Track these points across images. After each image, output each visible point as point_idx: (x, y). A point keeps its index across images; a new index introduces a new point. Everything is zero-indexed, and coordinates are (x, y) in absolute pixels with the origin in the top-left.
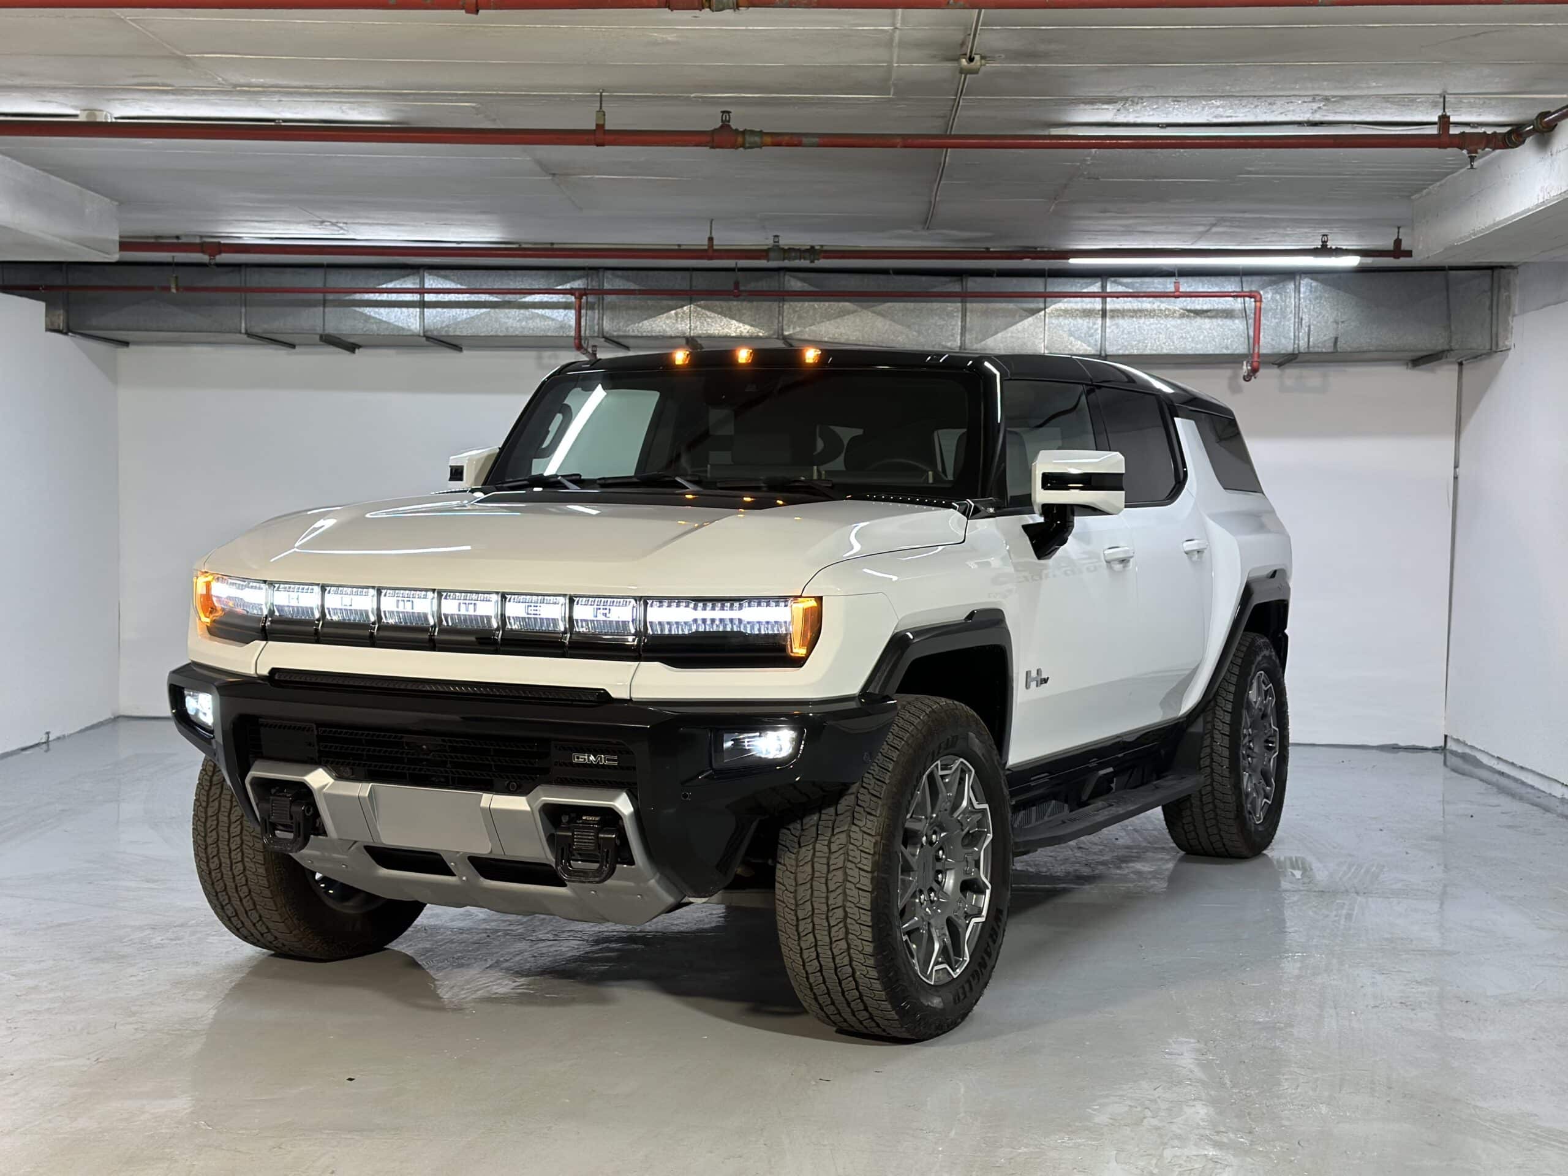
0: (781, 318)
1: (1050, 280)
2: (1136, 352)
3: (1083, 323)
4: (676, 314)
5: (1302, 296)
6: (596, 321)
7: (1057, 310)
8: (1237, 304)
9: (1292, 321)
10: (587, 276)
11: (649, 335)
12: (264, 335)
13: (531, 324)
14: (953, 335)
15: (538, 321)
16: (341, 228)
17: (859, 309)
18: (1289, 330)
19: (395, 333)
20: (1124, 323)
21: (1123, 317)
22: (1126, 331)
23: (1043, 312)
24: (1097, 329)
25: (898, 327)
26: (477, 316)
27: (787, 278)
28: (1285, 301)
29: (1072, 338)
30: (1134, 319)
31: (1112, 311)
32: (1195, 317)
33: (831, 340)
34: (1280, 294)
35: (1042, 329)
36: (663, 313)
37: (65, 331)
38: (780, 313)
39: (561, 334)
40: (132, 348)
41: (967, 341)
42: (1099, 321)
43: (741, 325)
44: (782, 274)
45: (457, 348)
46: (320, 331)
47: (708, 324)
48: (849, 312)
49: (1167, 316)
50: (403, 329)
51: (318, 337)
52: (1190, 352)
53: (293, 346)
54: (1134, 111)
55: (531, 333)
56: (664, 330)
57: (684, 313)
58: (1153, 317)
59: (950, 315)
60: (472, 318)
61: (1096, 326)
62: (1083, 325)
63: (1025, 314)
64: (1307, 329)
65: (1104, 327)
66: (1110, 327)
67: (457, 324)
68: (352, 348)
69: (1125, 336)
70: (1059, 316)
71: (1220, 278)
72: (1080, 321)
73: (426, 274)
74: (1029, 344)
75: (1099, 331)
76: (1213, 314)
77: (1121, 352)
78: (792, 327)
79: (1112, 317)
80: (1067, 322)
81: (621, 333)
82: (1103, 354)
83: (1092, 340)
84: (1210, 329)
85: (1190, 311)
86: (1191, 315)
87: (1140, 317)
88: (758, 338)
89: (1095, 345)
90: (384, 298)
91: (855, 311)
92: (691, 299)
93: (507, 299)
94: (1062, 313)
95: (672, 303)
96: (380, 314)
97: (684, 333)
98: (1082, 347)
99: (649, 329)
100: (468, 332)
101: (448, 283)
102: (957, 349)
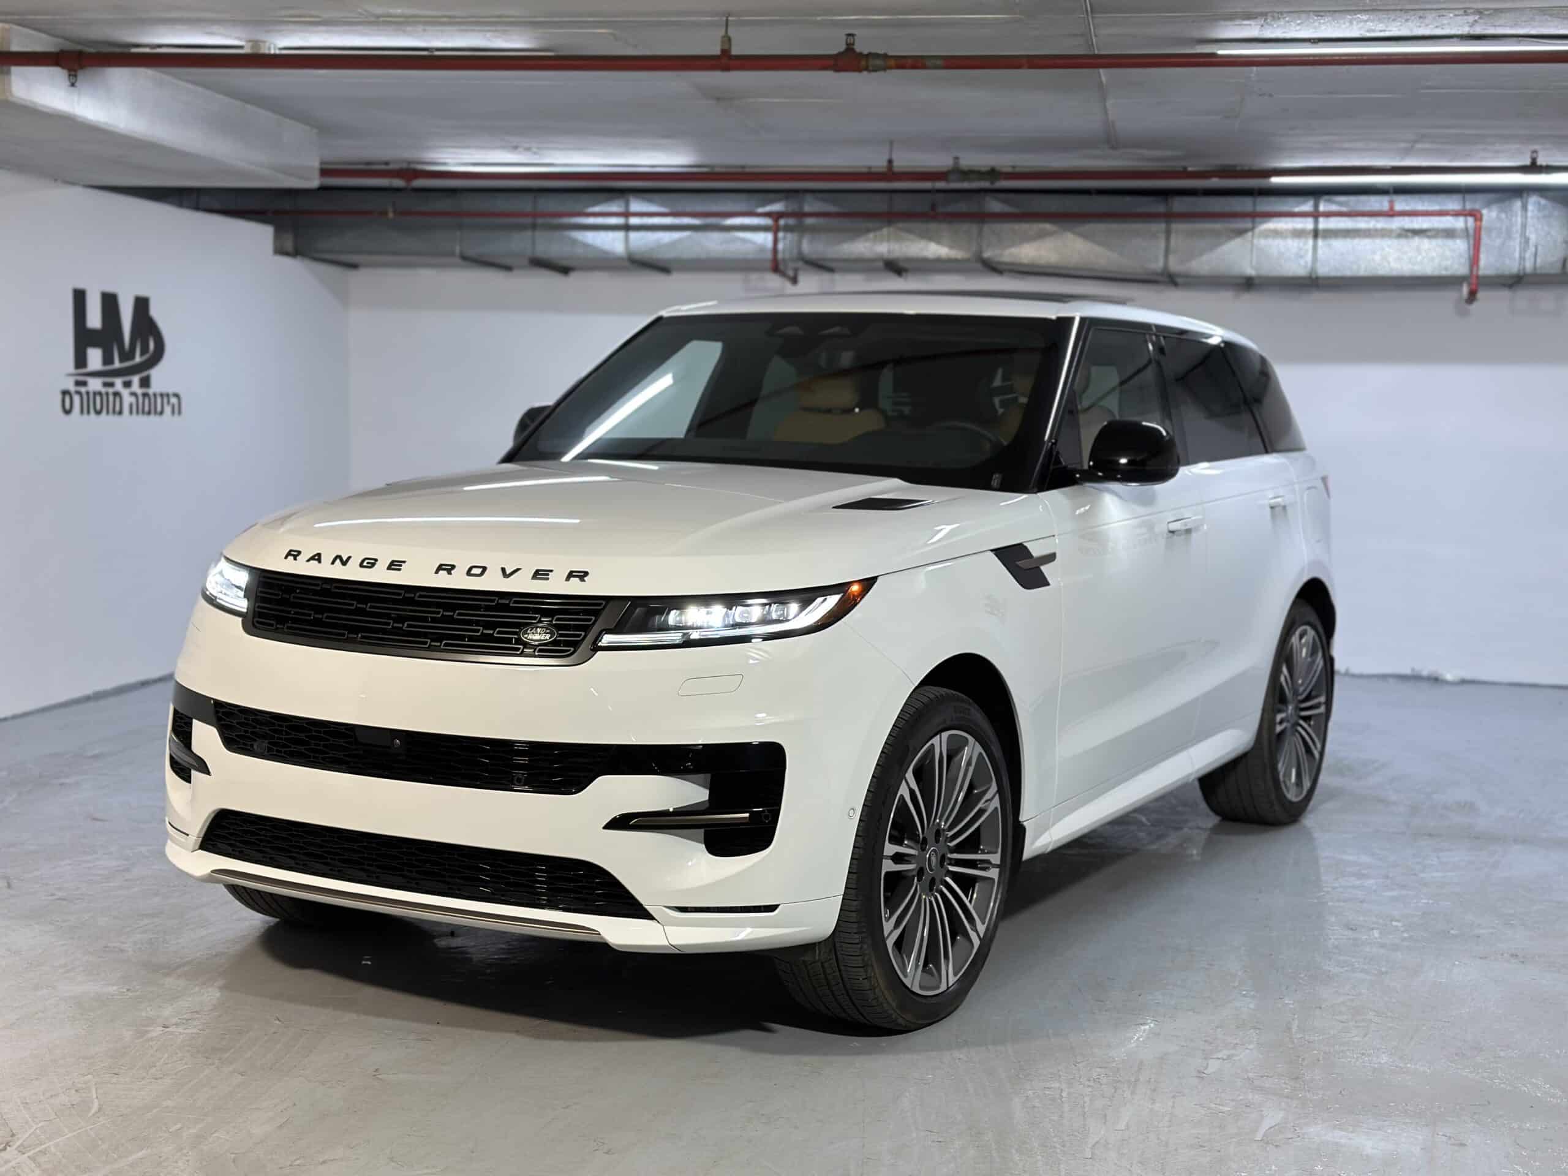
0: (980, 240)
1: (1256, 199)
2: (1348, 273)
3: (1293, 244)
4: (876, 236)
5: (1529, 214)
6: (795, 244)
7: (1266, 231)
8: (1459, 223)
9: (1518, 241)
10: (787, 198)
11: (848, 256)
12: (476, 257)
13: (730, 247)
14: (1156, 256)
15: (738, 243)
16: (535, 153)
17: (1061, 232)
18: (1515, 250)
19: (601, 256)
20: (1339, 244)
21: (1336, 237)
22: (1339, 252)
23: (1250, 234)
24: (1307, 251)
25: (1098, 249)
26: (680, 240)
28: (1511, 220)
29: (1280, 260)
30: (1348, 239)
31: (1324, 230)
32: (1412, 237)
34: (1506, 212)
35: (1249, 251)
36: (861, 236)
37: (296, 253)
38: (980, 233)
39: (760, 256)
40: (361, 272)
41: (1171, 264)
42: (1310, 242)
43: (940, 247)
45: (666, 271)
46: (529, 254)
47: (906, 247)
48: (1049, 234)
49: (1382, 236)
50: (607, 252)
51: (528, 260)
52: (1408, 274)
53: (508, 268)
54: (1278, 26)
55: (732, 256)
56: (863, 253)
57: (882, 235)
58: (1368, 237)
59: (1153, 236)
60: (675, 242)
61: (1306, 248)
62: (1293, 247)
63: (1232, 234)
64: (1533, 249)
65: (1315, 248)
66: (1322, 248)
67: (661, 246)
68: (565, 270)
69: (1338, 258)
70: (1268, 236)
71: (1441, 198)
72: (1289, 242)
73: (631, 198)
74: (1235, 266)
75: (1310, 252)
76: (1433, 233)
77: (1333, 274)
78: (992, 250)
79: (1325, 238)
80: (1276, 242)
81: (820, 255)
82: (1314, 276)
83: (1302, 262)
84: (1429, 249)
85: (1408, 231)
86: (1410, 234)
87: (1354, 237)
88: (956, 260)
89: (1305, 267)
90: (591, 221)
91: (1055, 233)
92: (889, 222)
93: (709, 222)
94: (1271, 234)
95: (871, 225)
96: (587, 237)
97: (882, 256)
98: (1290, 270)
99: (848, 251)
100: (671, 255)
101: (652, 206)
102: (1160, 272)
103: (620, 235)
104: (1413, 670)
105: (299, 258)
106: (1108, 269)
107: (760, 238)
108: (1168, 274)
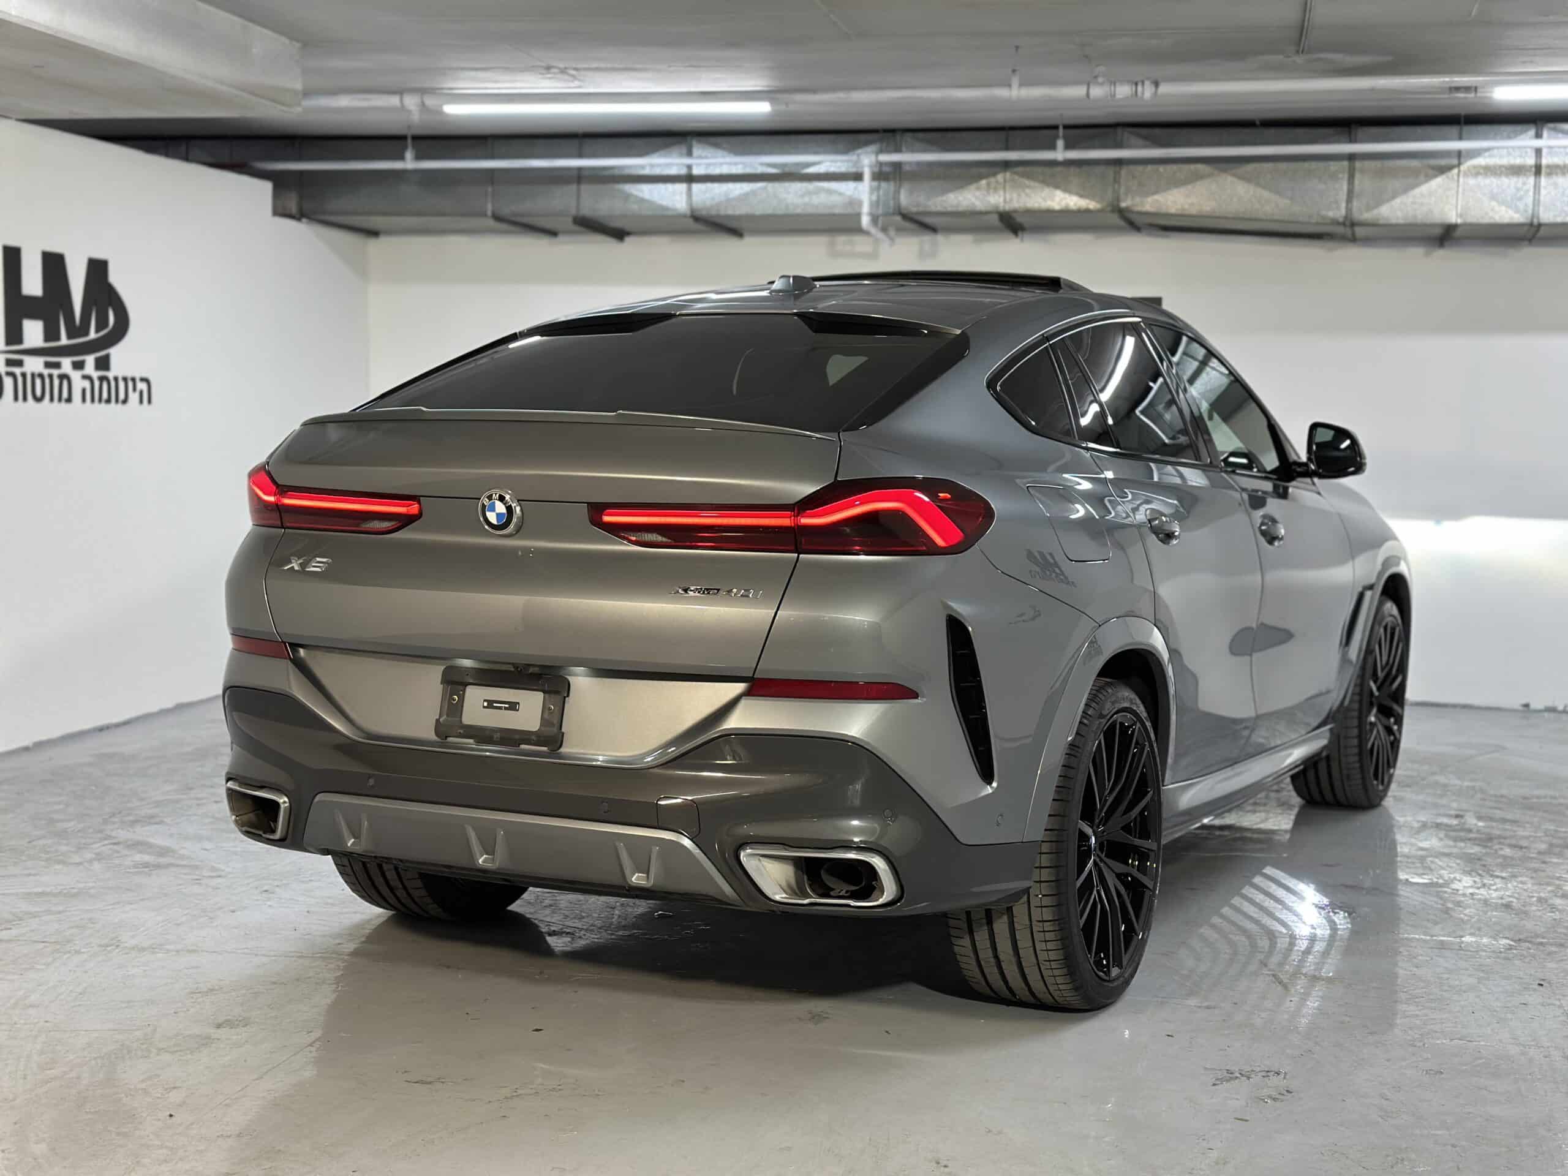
0: (1116, 186)
1: (1466, 129)
3: (1510, 184)
6: (891, 195)
7: (1475, 167)
10: (881, 140)
11: (954, 209)
12: (513, 219)
13: (815, 200)
14: (1336, 202)
15: (822, 195)
16: (573, 76)
17: (1216, 172)
19: (659, 213)
22: (1567, 193)
23: (1455, 171)
24: (1528, 191)
25: (1266, 194)
26: (754, 193)
27: (1126, 135)
29: (1494, 203)
33: (1179, 212)
36: (970, 183)
37: (299, 216)
38: (1116, 180)
39: (849, 211)
40: (384, 240)
41: (1355, 210)
42: (1531, 180)
43: (1067, 195)
44: (1119, 130)
45: (736, 233)
48: (1201, 177)
50: (667, 209)
55: (815, 211)
56: (973, 204)
57: (997, 182)
59: (1334, 177)
60: (747, 195)
61: (1525, 188)
62: (1509, 187)
65: (1537, 188)
67: (728, 200)
70: (1477, 174)
72: (1505, 181)
74: (1436, 211)
75: (1531, 193)
77: (1559, 220)
78: (1130, 197)
79: (1549, 174)
80: (1488, 181)
81: (921, 209)
82: (1535, 221)
83: (1521, 205)
88: (1087, 211)
89: (1526, 211)
90: (647, 171)
91: (1210, 175)
92: (1006, 165)
93: (787, 170)
94: (1482, 171)
95: (983, 170)
96: (642, 191)
97: (997, 207)
98: (1506, 215)
99: (955, 202)
100: (742, 210)
101: (720, 152)
102: (1341, 220)
103: (682, 187)
105: (304, 220)
106: (1276, 217)
107: (847, 188)
108: (1351, 223)
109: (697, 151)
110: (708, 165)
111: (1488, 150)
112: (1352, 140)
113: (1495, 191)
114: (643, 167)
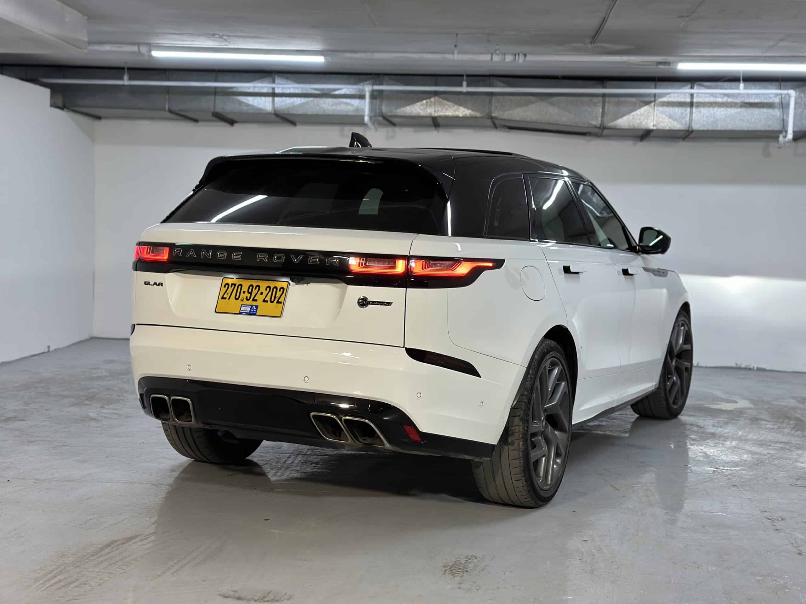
0: (490, 106)
1: (658, 83)
2: (710, 128)
3: (678, 111)
4: (427, 102)
6: (377, 106)
7: (662, 102)
8: (776, 99)
10: (373, 79)
11: (410, 115)
12: (179, 113)
13: (339, 108)
14: (597, 117)
15: (342, 105)
16: (225, 40)
17: (539, 101)
19: (257, 112)
20: (705, 111)
21: (704, 107)
22: (705, 116)
23: (653, 103)
24: (686, 115)
25: (563, 112)
26: (307, 103)
27: (495, 81)
29: (670, 120)
30: (711, 108)
31: (697, 103)
32: (751, 107)
33: (521, 120)
35: (652, 114)
36: (418, 102)
37: (62, 108)
38: (490, 103)
39: (356, 114)
40: (103, 122)
41: (605, 122)
42: (689, 109)
43: (466, 110)
44: (492, 78)
45: (293, 123)
46: (212, 109)
47: (446, 109)
48: (532, 103)
49: (731, 106)
50: (261, 110)
51: (210, 114)
52: (746, 129)
53: (196, 121)
55: (338, 113)
56: (419, 113)
57: (431, 102)
58: (722, 107)
59: (595, 104)
60: (303, 103)
61: (686, 113)
63: (642, 104)
65: (691, 113)
66: (695, 113)
67: (294, 106)
68: (232, 122)
69: (705, 119)
70: (663, 106)
71: (766, 84)
72: (676, 109)
73: (276, 77)
74: (644, 123)
75: (688, 115)
77: (701, 129)
78: (497, 111)
79: (697, 107)
80: (668, 109)
81: (392, 114)
82: (690, 129)
83: (684, 121)
84: (759, 114)
85: (747, 103)
86: (748, 105)
87: (715, 107)
88: (476, 118)
89: (686, 124)
90: (251, 90)
91: (537, 102)
92: (436, 93)
93: (324, 92)
94: (665, 104)
95: (424, 96)
96: (249, 100)
97: (431, 114)
98: (677, 126)
99: (410, 111)
100: (301, 111)
101: (289, 82)
102: (599, 126)
103: (270, 99)
104: (736, 364)
105: (65, 109)
106: (568, 124)
107: (356, 102)
108: (603, 127)
109: (277, 81)
110: (284, 88)
111: (668, 94)
112: (604, 87)
113: (672, 114)
114: (249, 88)
